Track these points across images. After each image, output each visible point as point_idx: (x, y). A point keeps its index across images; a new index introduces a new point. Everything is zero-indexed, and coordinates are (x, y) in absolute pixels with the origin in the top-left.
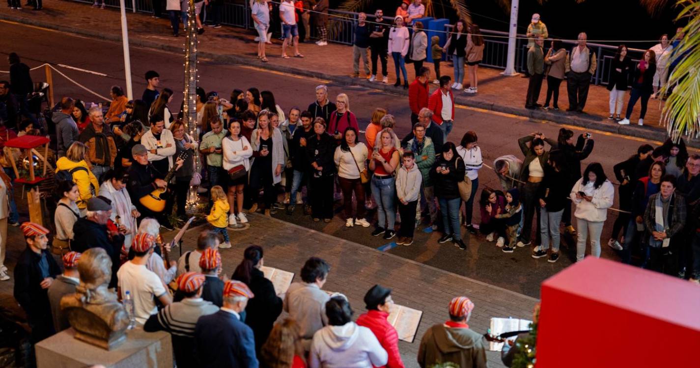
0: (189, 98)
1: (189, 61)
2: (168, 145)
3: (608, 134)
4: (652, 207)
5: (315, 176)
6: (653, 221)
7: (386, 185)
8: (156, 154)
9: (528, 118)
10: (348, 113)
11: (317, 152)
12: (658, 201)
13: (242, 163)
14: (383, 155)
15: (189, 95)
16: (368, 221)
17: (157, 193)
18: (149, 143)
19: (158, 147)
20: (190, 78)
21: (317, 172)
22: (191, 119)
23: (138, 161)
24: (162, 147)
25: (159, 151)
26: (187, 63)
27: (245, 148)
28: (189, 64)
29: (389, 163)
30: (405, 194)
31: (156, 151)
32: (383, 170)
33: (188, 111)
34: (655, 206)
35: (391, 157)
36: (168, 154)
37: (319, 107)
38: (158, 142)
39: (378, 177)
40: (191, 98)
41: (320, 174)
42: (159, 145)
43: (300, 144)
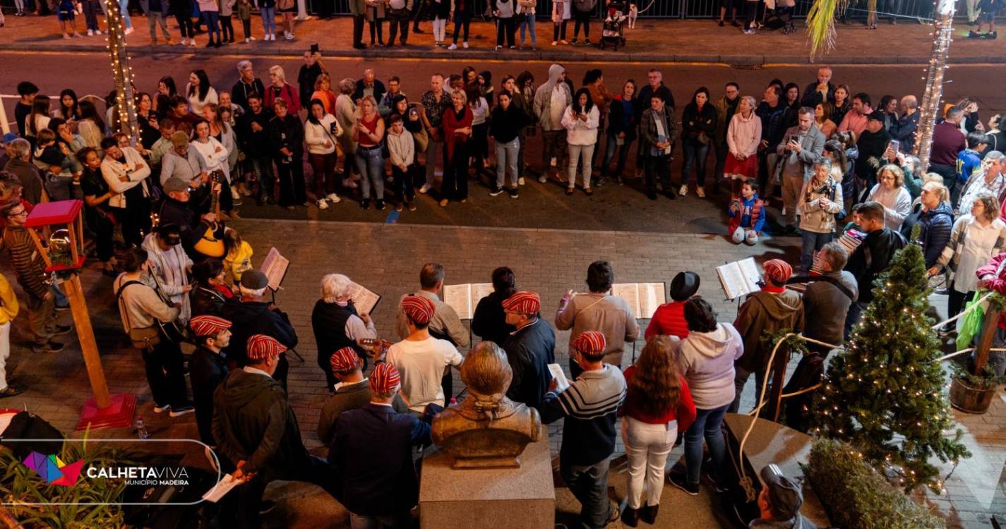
0: (127, 104)
1: (119, 59)
2: (138, 167)
3: (444, 60)
4: (651, 121)
5: (284, 162)
6: (656, 134)
7: (374, 156)
8: (129, 180)
9: (362, 59)
10: (287, 86)
11: (284, 136)
12: (655, 115)
13: (218, 168)
14: (367, 125)
15: (125, 100)
16: (338, 196)
17: (210, 233)
18: (114, 170)
19: (127, 172)
20: (123, 79)
21: (286, 157)
22: (133, 128)
23: (177, 198)
24: (131, 170)
25: (132, 176)
26: (117, 62)
27: (218, 150)
28: (120, 63)
29: (374, 133)
30: (404, 160)
31: (128, 177)
32: (369, 141)
33: (129, 121)
34: (653, 119)
35: (376, 126)
36: (139, 179)
37: (247, 86)
38: (125, 165)
39: (366, 149)
40: (129, 103)
41: (290, 159)
42: (127, 169)
43: (252, 129)
